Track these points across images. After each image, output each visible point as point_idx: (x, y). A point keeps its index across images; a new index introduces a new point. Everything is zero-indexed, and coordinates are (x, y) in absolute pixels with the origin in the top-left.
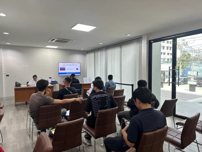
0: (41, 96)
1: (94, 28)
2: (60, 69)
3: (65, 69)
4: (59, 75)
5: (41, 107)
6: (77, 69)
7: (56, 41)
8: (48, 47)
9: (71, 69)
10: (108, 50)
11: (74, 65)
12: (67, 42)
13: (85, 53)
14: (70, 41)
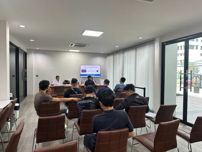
0: (42, 94)
1: (102, 33)
2: (82, 71)
3: (86, 71)
4: (81, 76)
5: (42, 103)
6: (97, 71)
7: (74, 46)
8: (70, 51)
9: (91, 71)
10: (125, 52)
11: (95, 67)
12: (85, 46)
13: (106, 55)
14: (87, 45)
